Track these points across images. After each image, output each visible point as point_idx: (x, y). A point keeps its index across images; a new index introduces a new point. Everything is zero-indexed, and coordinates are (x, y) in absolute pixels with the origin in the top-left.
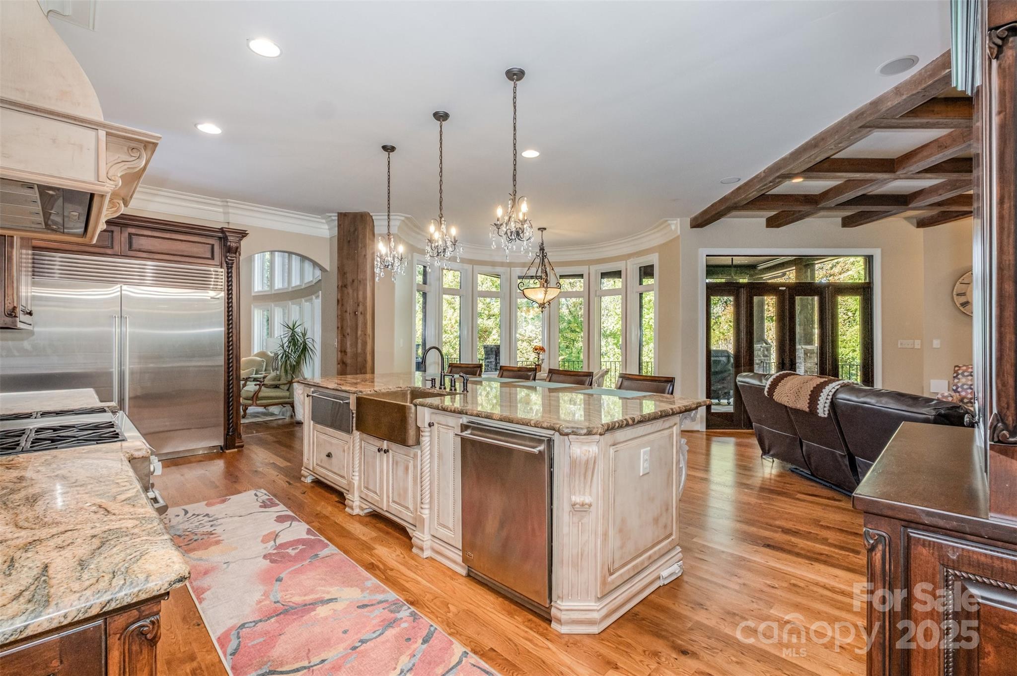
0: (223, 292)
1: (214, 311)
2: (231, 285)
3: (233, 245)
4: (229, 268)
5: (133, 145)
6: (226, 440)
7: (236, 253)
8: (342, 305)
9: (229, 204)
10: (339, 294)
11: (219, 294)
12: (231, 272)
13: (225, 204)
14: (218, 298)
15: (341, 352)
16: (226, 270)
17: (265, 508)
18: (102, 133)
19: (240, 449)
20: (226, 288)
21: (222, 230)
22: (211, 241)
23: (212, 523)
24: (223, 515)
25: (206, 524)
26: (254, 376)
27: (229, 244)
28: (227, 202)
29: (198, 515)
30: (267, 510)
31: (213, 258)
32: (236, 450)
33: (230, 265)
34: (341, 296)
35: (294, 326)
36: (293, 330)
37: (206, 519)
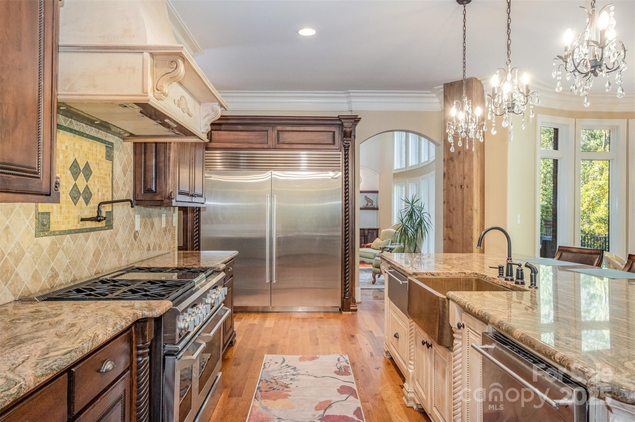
0: (341, 172)
1: (334, 188)
2: (348, 165)
3: (348, 130)
4: (346, 150)
5: (172, 58)
6: (343, 303)
7: (350, 137)
8: (448, 179)
9: (351, 94)
10: (445, 168)
11: (337, 174)
12: (348, 154)
13: (348, 95)
14: (337, 178)
15: (447, 227)
16: (344, 153)
17: (338, 374)
18: (147, 55)
19: (354, 312)
20: (344, 168)
21: (339, 118)
22: (332, 129)
23: (293, 377)
24: (304, 372)
25: (289, 376)
26: (390, 246)
27: (344, 129)
28: (349, 93)
29: (289, 367)
30: (338, 377)
31: (334, 143)
32: (350, 313)
33: (347, 148)
34: (447, 170)
35: (413, 201)
36: (412, 204)
37: (292, 372)
